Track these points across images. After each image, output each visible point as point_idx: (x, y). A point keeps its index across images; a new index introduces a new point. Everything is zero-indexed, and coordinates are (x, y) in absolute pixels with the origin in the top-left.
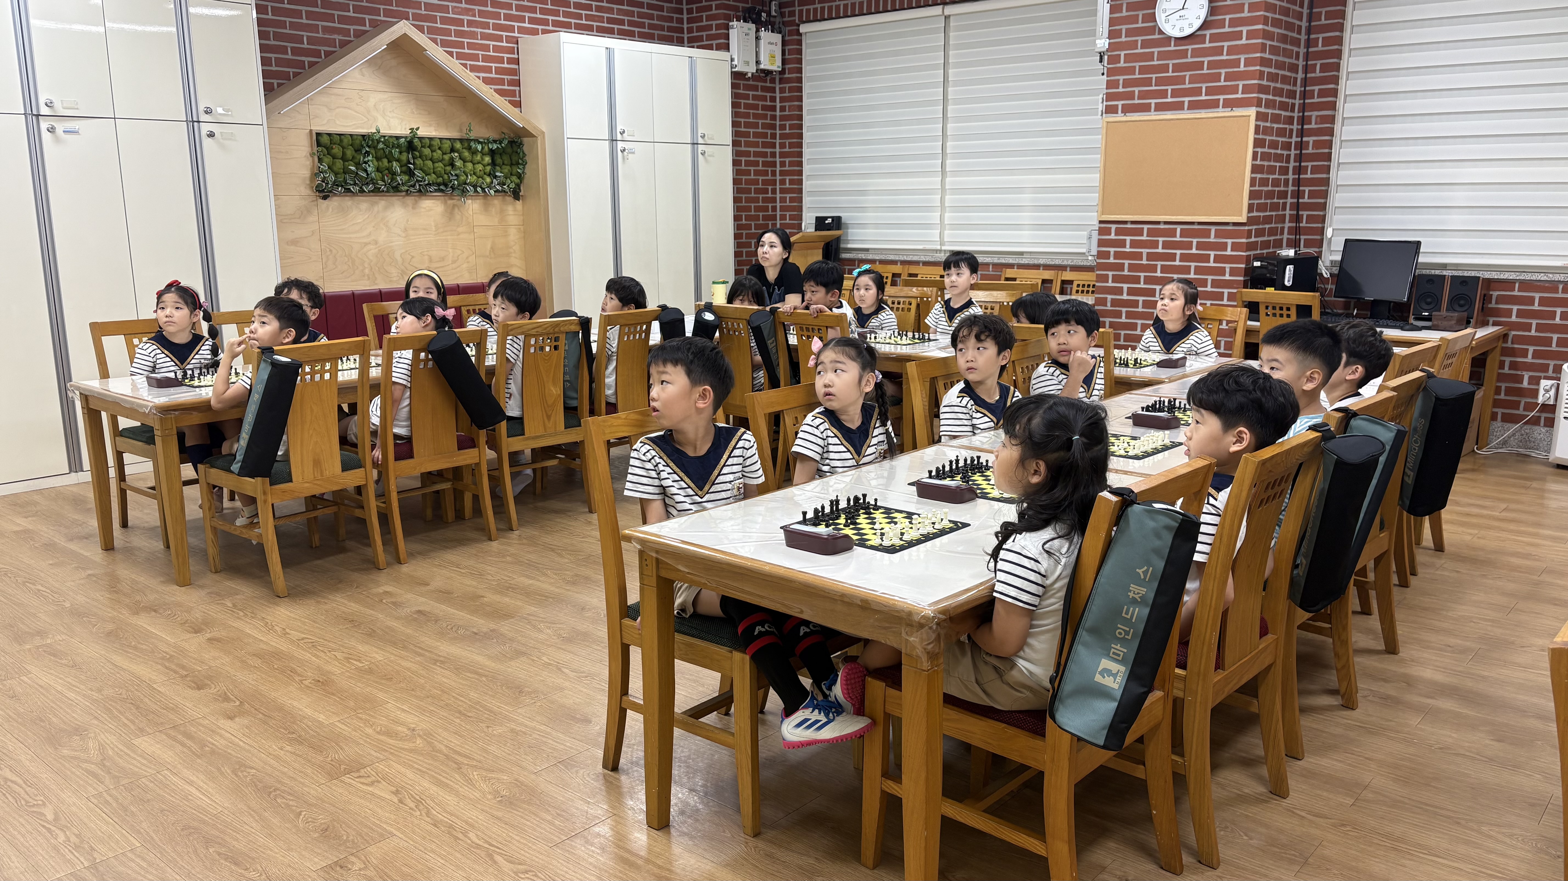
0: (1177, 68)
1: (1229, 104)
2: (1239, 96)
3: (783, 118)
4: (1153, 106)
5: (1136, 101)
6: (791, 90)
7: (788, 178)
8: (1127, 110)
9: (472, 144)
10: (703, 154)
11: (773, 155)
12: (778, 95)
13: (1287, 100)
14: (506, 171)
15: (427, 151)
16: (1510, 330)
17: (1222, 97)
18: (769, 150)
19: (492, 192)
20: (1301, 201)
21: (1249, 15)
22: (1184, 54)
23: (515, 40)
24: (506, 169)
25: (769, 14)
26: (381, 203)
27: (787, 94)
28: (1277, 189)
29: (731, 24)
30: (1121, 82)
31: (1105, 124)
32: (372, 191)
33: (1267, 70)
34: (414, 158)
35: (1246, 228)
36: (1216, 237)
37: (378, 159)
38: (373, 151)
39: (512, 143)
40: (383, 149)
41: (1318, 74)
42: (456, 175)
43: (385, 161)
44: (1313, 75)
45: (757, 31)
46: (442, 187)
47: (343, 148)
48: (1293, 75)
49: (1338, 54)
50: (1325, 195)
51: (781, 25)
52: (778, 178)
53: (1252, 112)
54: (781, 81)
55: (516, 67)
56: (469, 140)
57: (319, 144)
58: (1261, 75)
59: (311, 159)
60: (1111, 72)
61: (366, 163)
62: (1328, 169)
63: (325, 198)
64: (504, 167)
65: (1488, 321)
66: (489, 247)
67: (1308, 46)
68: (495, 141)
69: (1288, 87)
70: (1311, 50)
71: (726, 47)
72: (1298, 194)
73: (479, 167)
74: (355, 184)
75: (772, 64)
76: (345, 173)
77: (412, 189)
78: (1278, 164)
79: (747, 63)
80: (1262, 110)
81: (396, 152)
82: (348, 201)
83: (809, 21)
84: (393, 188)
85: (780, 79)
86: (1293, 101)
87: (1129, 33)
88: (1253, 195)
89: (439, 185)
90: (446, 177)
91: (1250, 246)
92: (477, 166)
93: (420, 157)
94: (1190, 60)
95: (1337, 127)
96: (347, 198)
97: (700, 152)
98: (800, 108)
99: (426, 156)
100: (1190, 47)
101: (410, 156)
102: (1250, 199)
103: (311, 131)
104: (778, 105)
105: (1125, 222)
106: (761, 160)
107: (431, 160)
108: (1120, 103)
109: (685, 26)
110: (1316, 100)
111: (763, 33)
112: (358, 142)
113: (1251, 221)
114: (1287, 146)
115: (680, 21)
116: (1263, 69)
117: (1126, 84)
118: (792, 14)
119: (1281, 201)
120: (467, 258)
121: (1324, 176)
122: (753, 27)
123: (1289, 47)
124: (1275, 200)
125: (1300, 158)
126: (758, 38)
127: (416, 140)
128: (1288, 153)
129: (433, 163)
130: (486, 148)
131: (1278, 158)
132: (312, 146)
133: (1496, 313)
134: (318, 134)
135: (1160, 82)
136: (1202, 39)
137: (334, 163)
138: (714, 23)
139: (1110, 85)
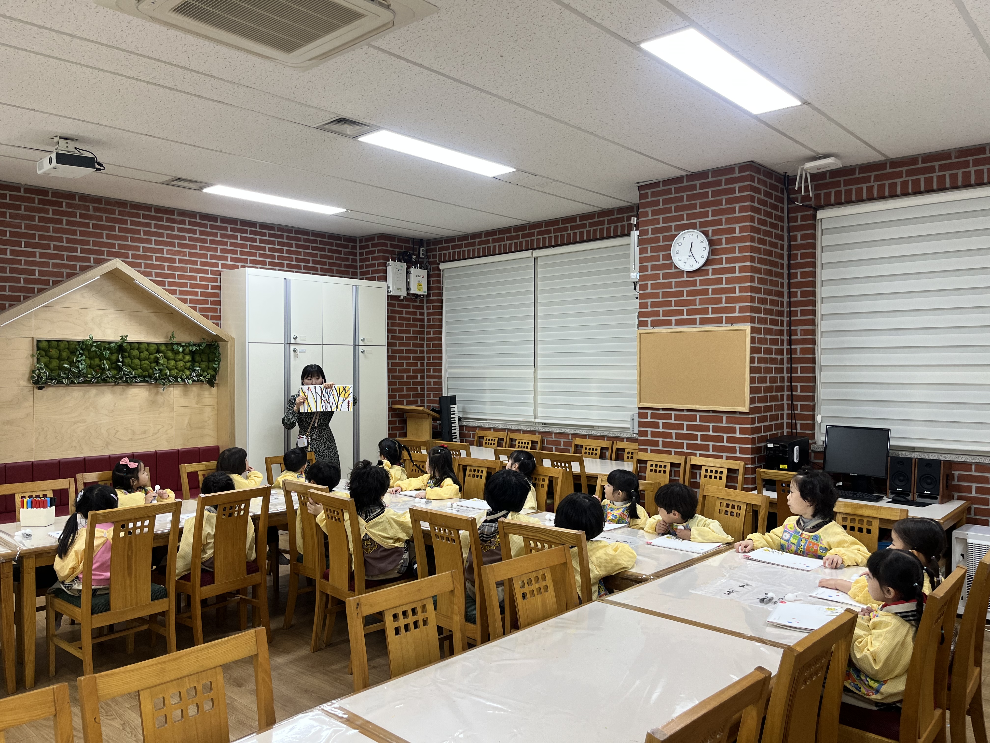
0: (689, 293)
1: (730, 321)
2: (737, 314)
3: (429, 327)
4: (673, 321)
5: (661, 318)
6: (434, 307)
7: (432, 368)
8: (655, 324)
9: (175, 347)
10: (363, 352)
11: (422, 352)
12: (425, 311)
13: (777, 318)
14: (204, 366)
15: (135, 353)
16: (972, 504)
17: (724, 315)
18: (418, 349)
19: (190, 382)
20: (794, 393)
21: (740, 255)
22: (694, 283)
23: (219, 273)
24: (204, 365)
25: (418, 256)
26: (92, 391)
27: (431, 311)
28: (774, 385)
29: (388, 263)
30: (649, 304)
31: (639, 335)
32: (84, 382)
33: (757, 295)
34: (123, 358)
35: (750, 416)
36: (727, 422)
37: (91, 358)
38: (86, 353)
39: (209, 346)
40: (95, 351)
41: (799, 298)
42: (159, 370)
43: (97, 361)
44: (795, 299)
45: (408, 268)
46: (147, 379)
47: (60, 351)
48: (780, 299)
49: (813, 284)
50: (813, 389)
51: (427, 264)
52: (426, 367)
53: (747, 327)
54: (428, 302)
55: (218, 291)
56: (172, 344)
57: (38, 348)
58: (752, 299)
59: (31, 359)
60: (641, 297)
61: (79, 361)
62: (813, 370)
63: (41, 388)
64: (202, 363)
65: (953, 496)
66: (186, 421)
67: (789, 278)
68: (195, 345)
69: (777, 308)
70: (792, 281)
71: (385, 279)
72: (791, 389)
73: (181, 364)
74: (68, 378)
75: (420, 290)
76: (59, 369)
77: (119, 381)
78: (774, 366)
79: (400, 289)
80: (756, 325)
81: (106, 354)
82: (61, 391)
83: (445, 261)
84: (102, 380)
85: (427, 300)
86: (782, 318)
87: (654, 268)
88: (752, 390)
89: (144, 377)
90: (151, 371)
91: (754, 431)
92: (178, 363)
93: (129, 357)
94: (698, 288)
95: (818, 338)
96: (61, 388)
97: (360, 351)
98: (440, 320)
99: (134, 356)
100: (698, 278)
101: (120, 356)
102: (750, 393)
103: (33, 338)
104: (426, 318)
105: (658, 409)
106: (412, 355)
107: (139, 359)
108: (649, 319)
109: (358, 264)
110: (799, 318)
111: (412, 270)
112: (73, 346)
113: (753, 410)
114: (781, 352)
115: (355, 261)
116: (753, 295)
117: (654, 305)
118: (434, 256)
119: (779, 394)
120: (167, 431)
121: (811, 375)
122: (405, 265)
123: (774, 278)
124: (774, 393)
125: (791, 361)
126: (408, 273)
127: (125, 345)
128: (782, 357)
129: (141, 361)
130: (187, 350)
131: (773, 361)
132: (33, 350)
133: (959, 489)
134: (39, 341)
135: (677, 304)
136: (707, 273)
137: (50, 362)
138: (376, 262)
139: (641, 306)
